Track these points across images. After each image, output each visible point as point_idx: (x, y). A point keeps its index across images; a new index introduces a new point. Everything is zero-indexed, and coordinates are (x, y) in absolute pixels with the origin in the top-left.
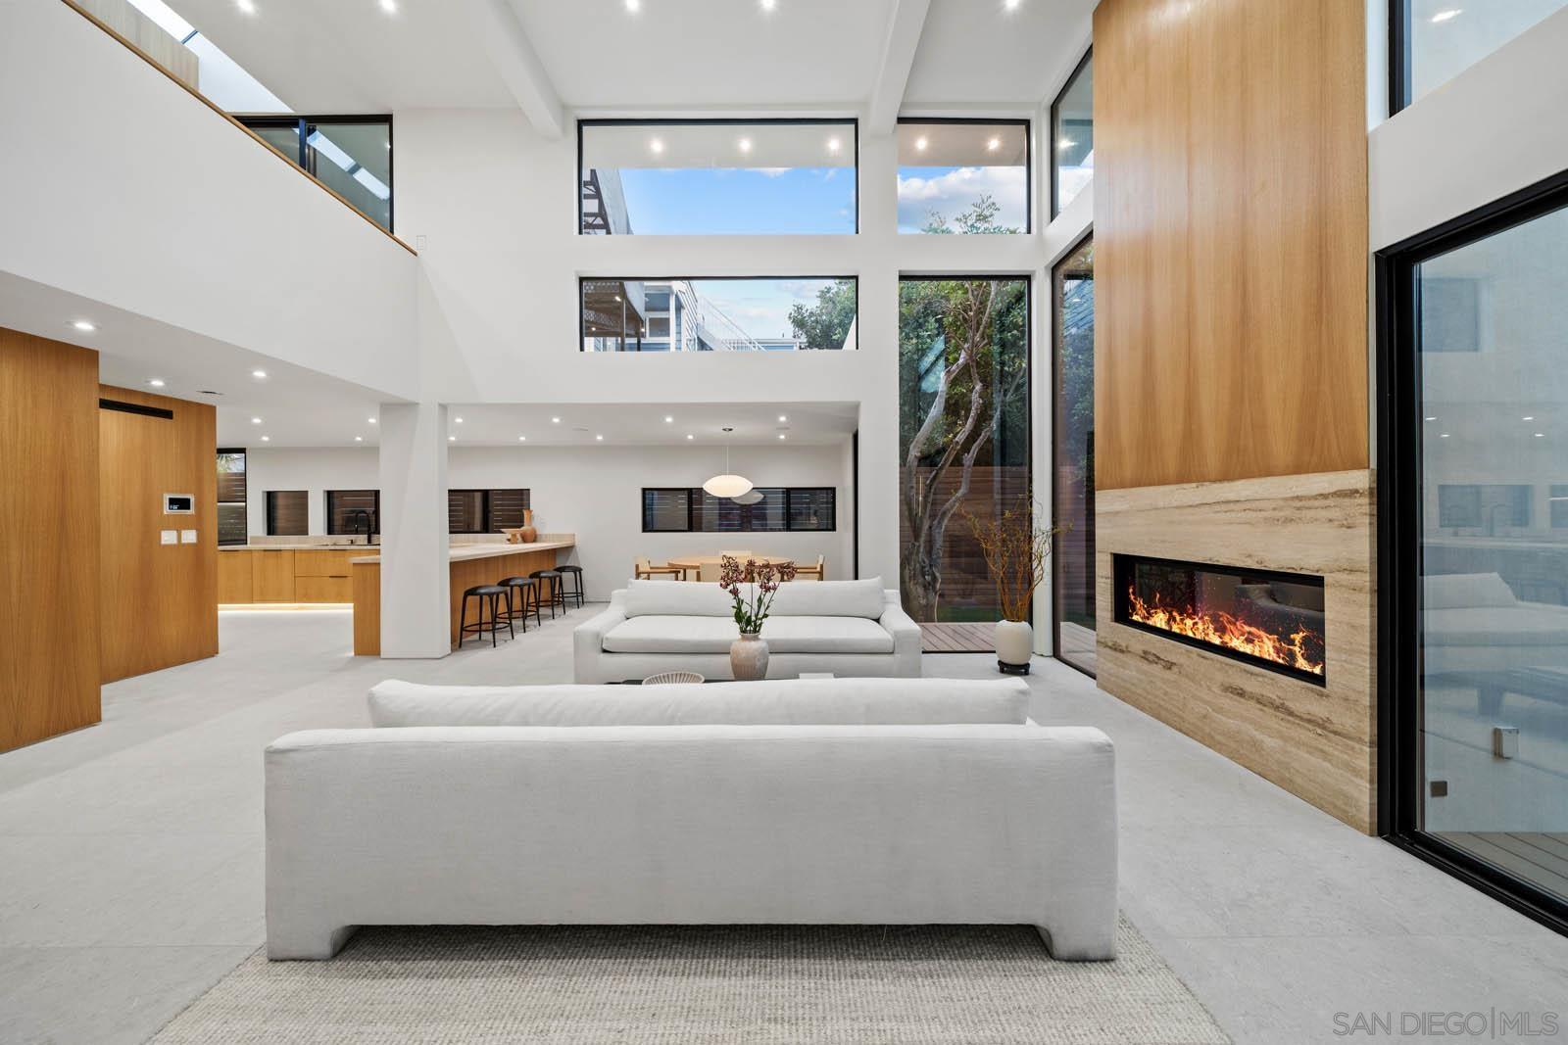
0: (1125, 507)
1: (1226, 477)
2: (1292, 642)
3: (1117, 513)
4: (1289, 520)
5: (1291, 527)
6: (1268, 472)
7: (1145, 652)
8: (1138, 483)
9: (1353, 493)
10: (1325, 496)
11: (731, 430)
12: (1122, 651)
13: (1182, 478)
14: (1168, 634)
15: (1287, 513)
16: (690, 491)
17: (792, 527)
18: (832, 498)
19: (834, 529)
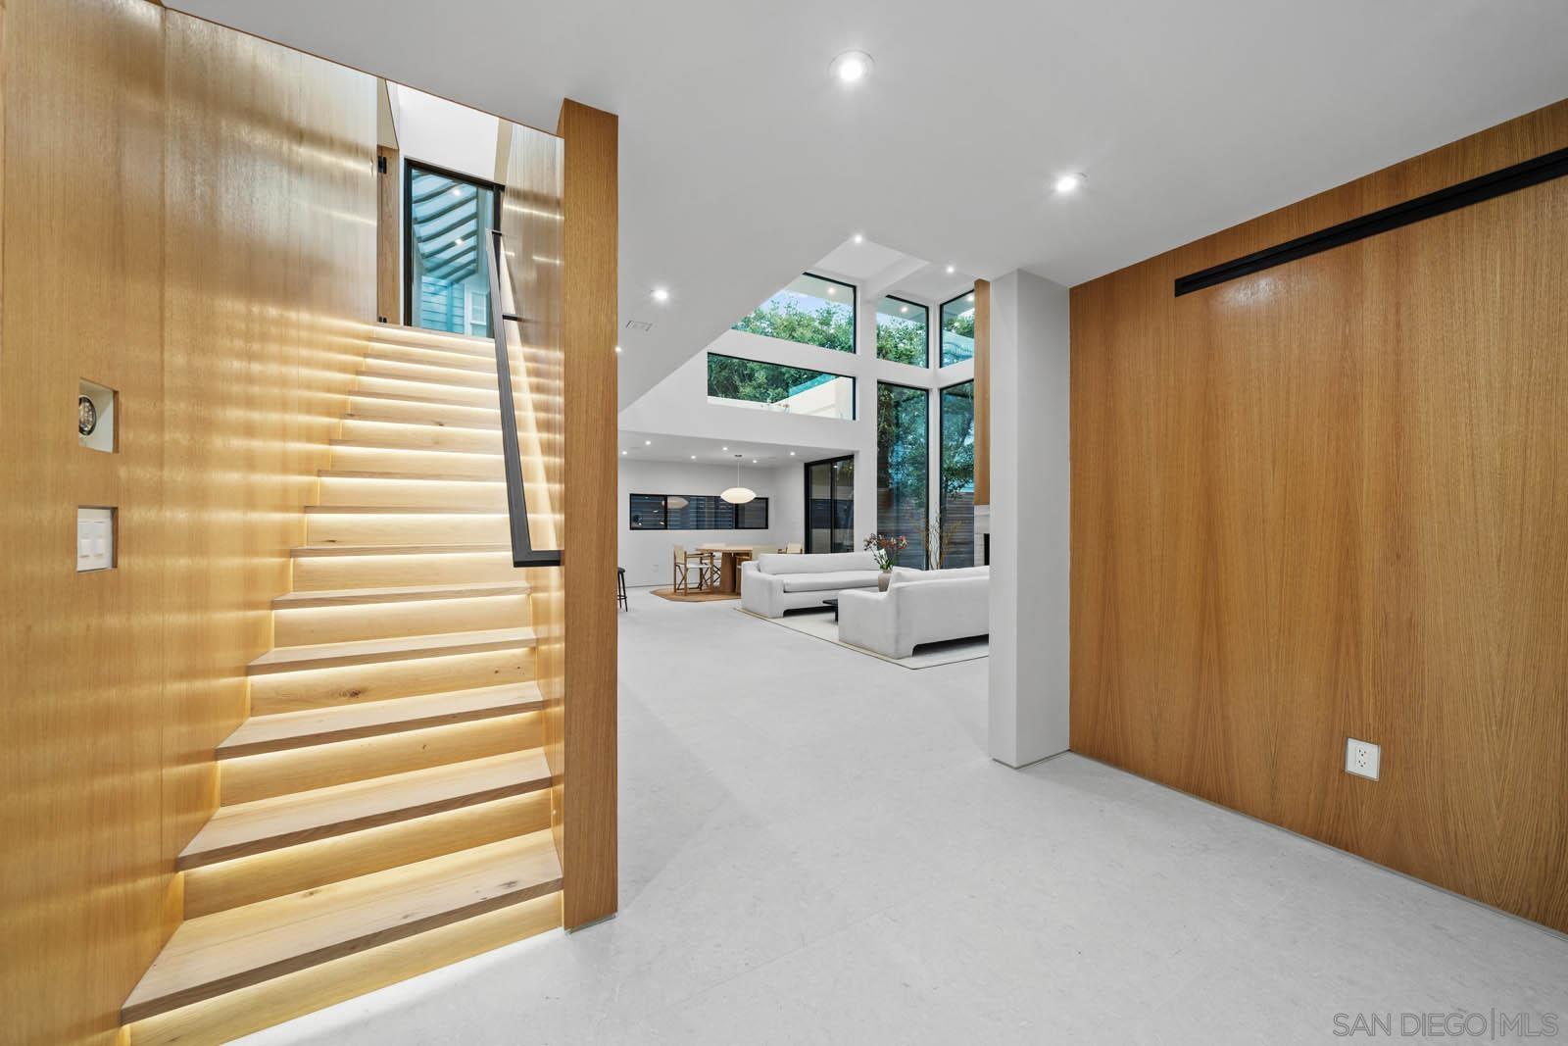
11: (741, 456)
16: (665, 497)
17: (740, 526)
18: (764, 505)
19: (767, 528)
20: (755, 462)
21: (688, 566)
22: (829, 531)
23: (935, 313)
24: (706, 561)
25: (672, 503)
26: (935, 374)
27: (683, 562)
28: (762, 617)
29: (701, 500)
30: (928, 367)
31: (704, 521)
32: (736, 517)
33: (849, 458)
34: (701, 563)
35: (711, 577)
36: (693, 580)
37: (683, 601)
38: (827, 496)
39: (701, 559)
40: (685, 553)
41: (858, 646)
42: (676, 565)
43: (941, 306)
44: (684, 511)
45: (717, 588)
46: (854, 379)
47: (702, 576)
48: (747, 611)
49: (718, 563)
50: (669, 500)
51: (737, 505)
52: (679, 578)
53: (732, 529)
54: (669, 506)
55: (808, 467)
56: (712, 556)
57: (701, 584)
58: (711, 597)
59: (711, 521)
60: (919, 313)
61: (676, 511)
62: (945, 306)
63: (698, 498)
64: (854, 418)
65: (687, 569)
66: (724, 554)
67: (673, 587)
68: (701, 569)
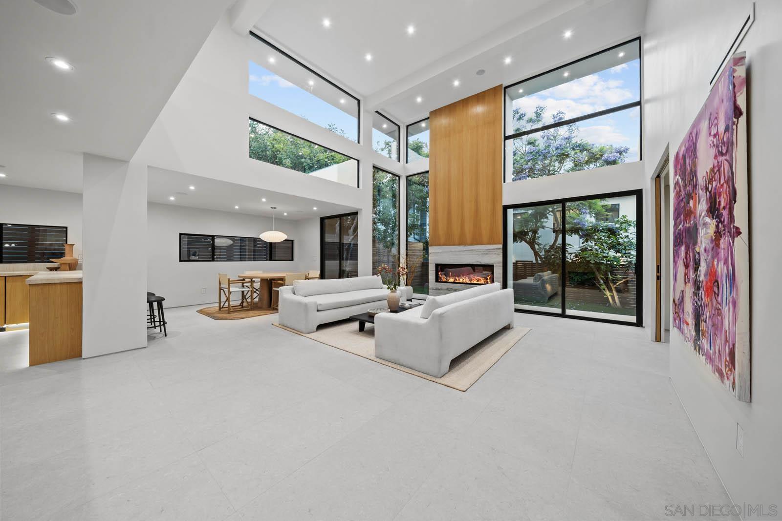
0: (440, 251)
1: (472, 244)
2: (487, 279)
3: (438, 253)
4: (487, 254)
5: (487, 256)
6: (482, 244)
7: (447, 288)
8: (445, 245)
9: (500, 249)
10: (494, 249)
11: (275, 208)
12: (439, 290)
13: (460, 244)
14: (454, 283)
15: (487, 252)
16: (213, 237)
17: (273, 259)
18: (291, 245)
19: (292, 260)
20: (285, 214)
21: (232, 289)
22: (338, 262)
23: (403, 129)
24: (247, 284)
25: (218, 242)
26: (404, 167)
27: (227, 287)
28: (299, 332)
29: (243, 240)
30: (399, 161)
31: (245, 255)
32: (270, 252)
33: (355, 214)
34: (243, 286)
35: (252, 296)
36: (236, 300)
37: (226, 319)
38: (337, 240)
39: (243, 284)
40: (229, 280)
41: (397, 363)
42: (220, 289)
43: (407, 126)
44: (229, 248)
45: (256, 304)
46: (358, 161)
47: (243, 296)
48: (284, 327)
49: (257, 285)
50: (216, 240)
51: (271, 244)
52: (223, 299)
53: (267, 260)
54: (216, 244)
55: (322, 220)
56: (252, 282)
57: (243, 302)
58: (251, 313)
59: (251, 255)
60: (395, 129)
61: (220, 248)
62: (409, 127)
63: (242, 239)
64: (358, 187)
65: (230, 293)
66: (261, 279)
67: (218, 305)
68: (243, 292)
